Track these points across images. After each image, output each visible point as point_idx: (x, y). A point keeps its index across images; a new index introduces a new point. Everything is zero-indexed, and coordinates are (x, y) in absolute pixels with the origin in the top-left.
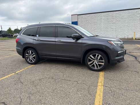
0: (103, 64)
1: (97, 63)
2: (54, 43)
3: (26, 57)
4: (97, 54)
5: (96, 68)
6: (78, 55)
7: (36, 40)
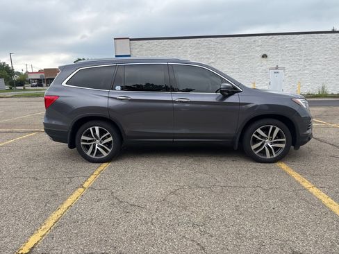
0: (283, 146)
1: (270, 146)
2: (170, 105)
3: (82, 143)
4: (272, 127)
5: (268, 156)
6: (230, 130)
7: (116, 98)
